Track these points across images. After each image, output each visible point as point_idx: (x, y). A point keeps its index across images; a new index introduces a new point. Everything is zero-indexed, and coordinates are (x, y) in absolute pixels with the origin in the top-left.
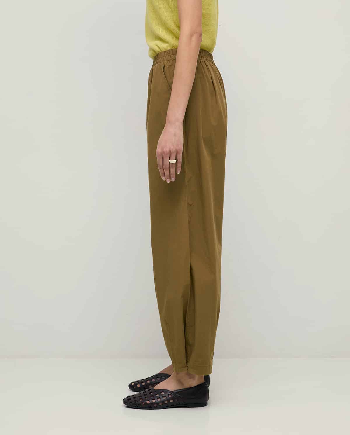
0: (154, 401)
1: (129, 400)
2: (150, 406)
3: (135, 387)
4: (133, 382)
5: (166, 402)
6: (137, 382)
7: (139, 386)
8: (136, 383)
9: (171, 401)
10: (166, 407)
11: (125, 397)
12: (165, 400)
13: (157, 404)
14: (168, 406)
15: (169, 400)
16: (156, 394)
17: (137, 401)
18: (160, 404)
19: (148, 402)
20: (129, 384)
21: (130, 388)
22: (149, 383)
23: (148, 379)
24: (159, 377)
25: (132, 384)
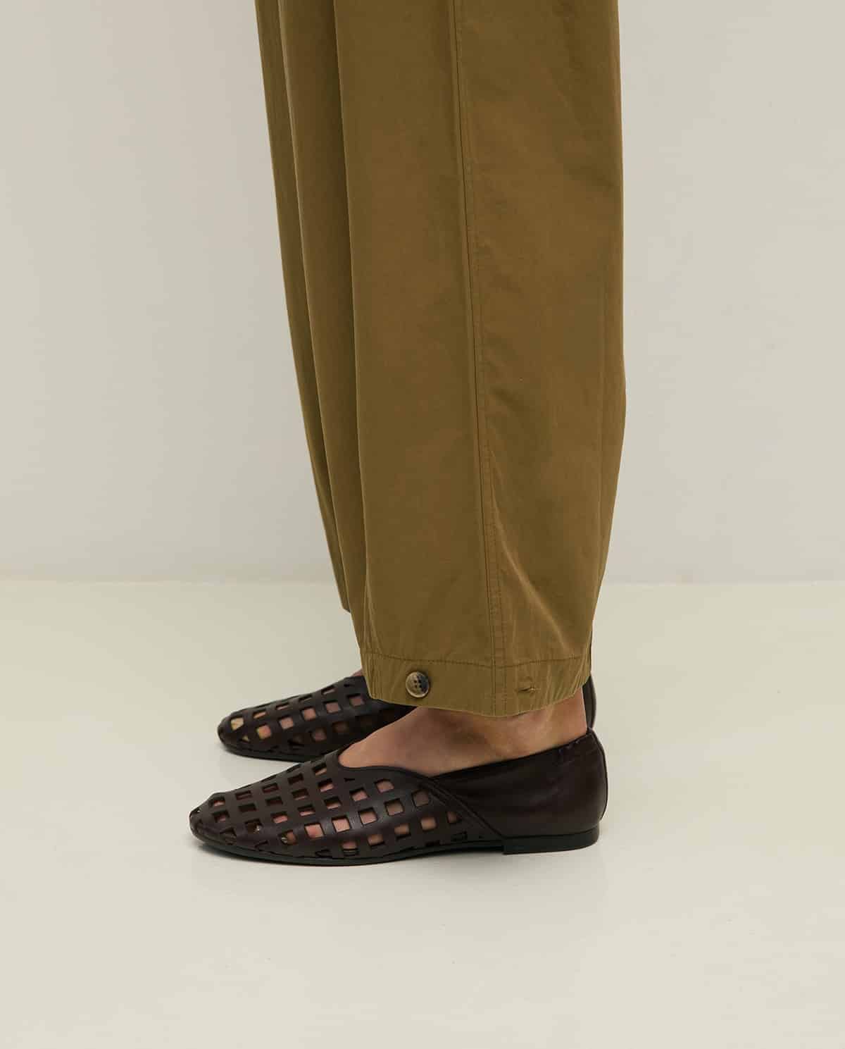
0: (341, 826)
1: (217, 816)
2: (327, 851)
3: (246, 738)
4: (235, 716)
5: (403, 829)
6: (257, 716)
7: (264, 732)
8: (253, 717)
9: (428, 824)
10: (401, 851)
11: (200, 799)
12: (399, 820)
13: (360, 838)
14: (412, 849)
15: (414, 821)
16: (353, 793)
17: (260, 824)
18: (374, 840)
19: (314, 830)
20: (219, 722)
21: (222, 740)
22: (312, 720)
23: (305, 701)
24: (357, 695)
25: (233, 722)
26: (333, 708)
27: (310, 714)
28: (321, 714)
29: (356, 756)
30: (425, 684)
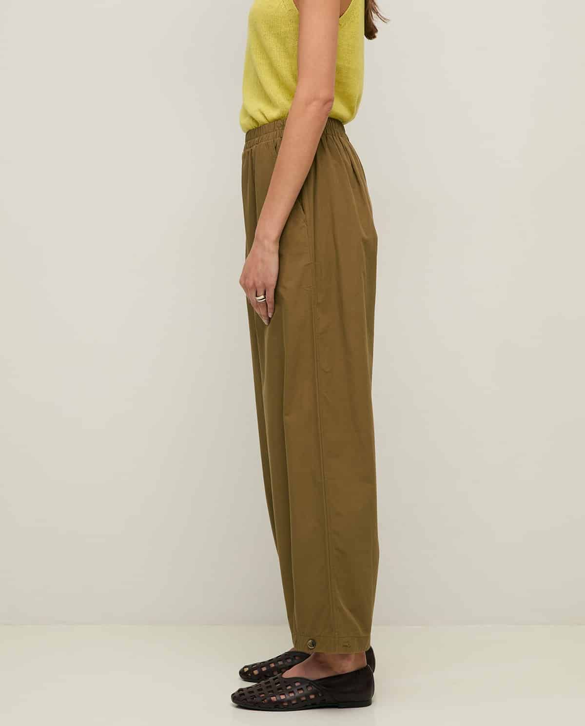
0: (283, 697)
1: (241, 695)
2: (278, 706)
5: (304, 699)
6: (254, 666)
9: (312, 697)
10: (303, 707)
12: (302, 695)
13: (289, 701)
14: (306, 706)
15: (307, 696)
16: (287, 686)
17: (255, 697)
18: (294, 702)
19: (273, 699)
20: (239, 670)
21: (241, 676)
22: (273, 667)
23: (271, 661)
24: (289, 658)
25: (245, 669)
26: (280, 663)
27: (272, 665)
28: (276, 665)
29: (288, 674)
30: (314, 644)
